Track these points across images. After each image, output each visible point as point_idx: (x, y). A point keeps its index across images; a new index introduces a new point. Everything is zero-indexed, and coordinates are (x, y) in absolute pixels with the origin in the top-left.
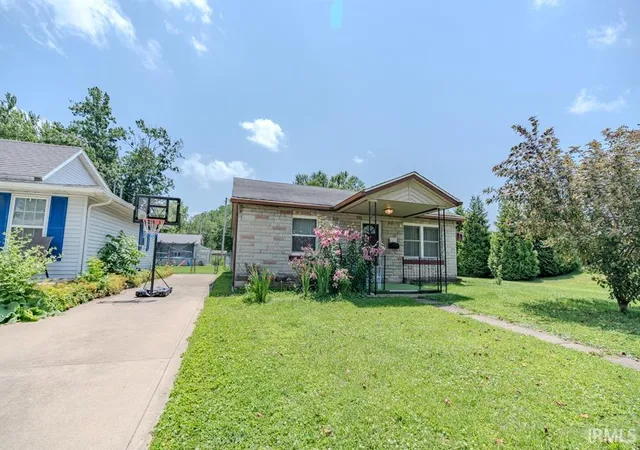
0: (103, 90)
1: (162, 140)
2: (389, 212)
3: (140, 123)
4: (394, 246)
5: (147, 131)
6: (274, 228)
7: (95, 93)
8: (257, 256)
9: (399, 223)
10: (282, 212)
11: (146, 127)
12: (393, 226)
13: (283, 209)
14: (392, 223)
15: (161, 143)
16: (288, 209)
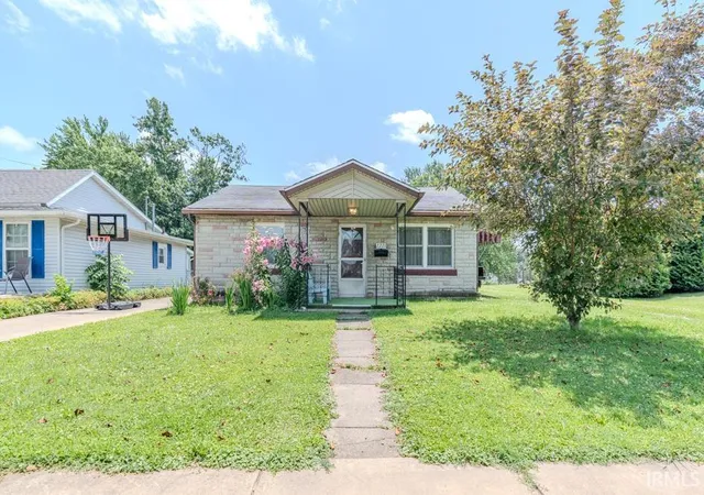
0: (160, 100)
1: (223, 147)
2: (354, 211)
3: (195, 131)
4: (382, 254)
5: (202, 139)
6: (234, 239)
7: (153, 104)
8: (216, 270)
9: (389, 225)
10: (242, 220)
11: (202, 135)
12: (382, 229)
13: (242, 217)
14: (380, 225)
15: (222, 151)
16: (248, 217)
